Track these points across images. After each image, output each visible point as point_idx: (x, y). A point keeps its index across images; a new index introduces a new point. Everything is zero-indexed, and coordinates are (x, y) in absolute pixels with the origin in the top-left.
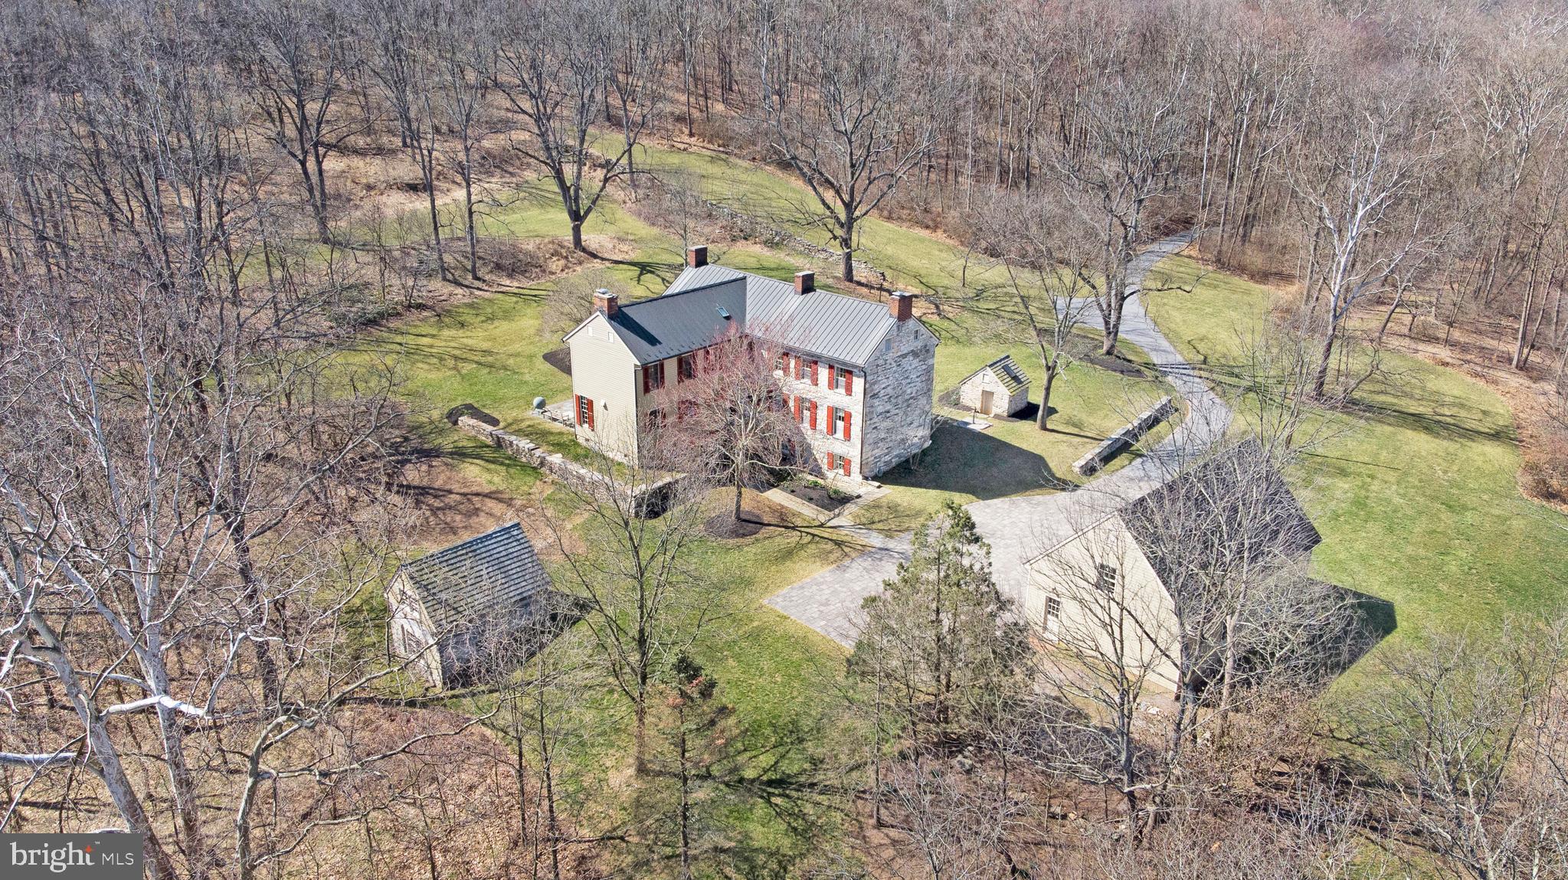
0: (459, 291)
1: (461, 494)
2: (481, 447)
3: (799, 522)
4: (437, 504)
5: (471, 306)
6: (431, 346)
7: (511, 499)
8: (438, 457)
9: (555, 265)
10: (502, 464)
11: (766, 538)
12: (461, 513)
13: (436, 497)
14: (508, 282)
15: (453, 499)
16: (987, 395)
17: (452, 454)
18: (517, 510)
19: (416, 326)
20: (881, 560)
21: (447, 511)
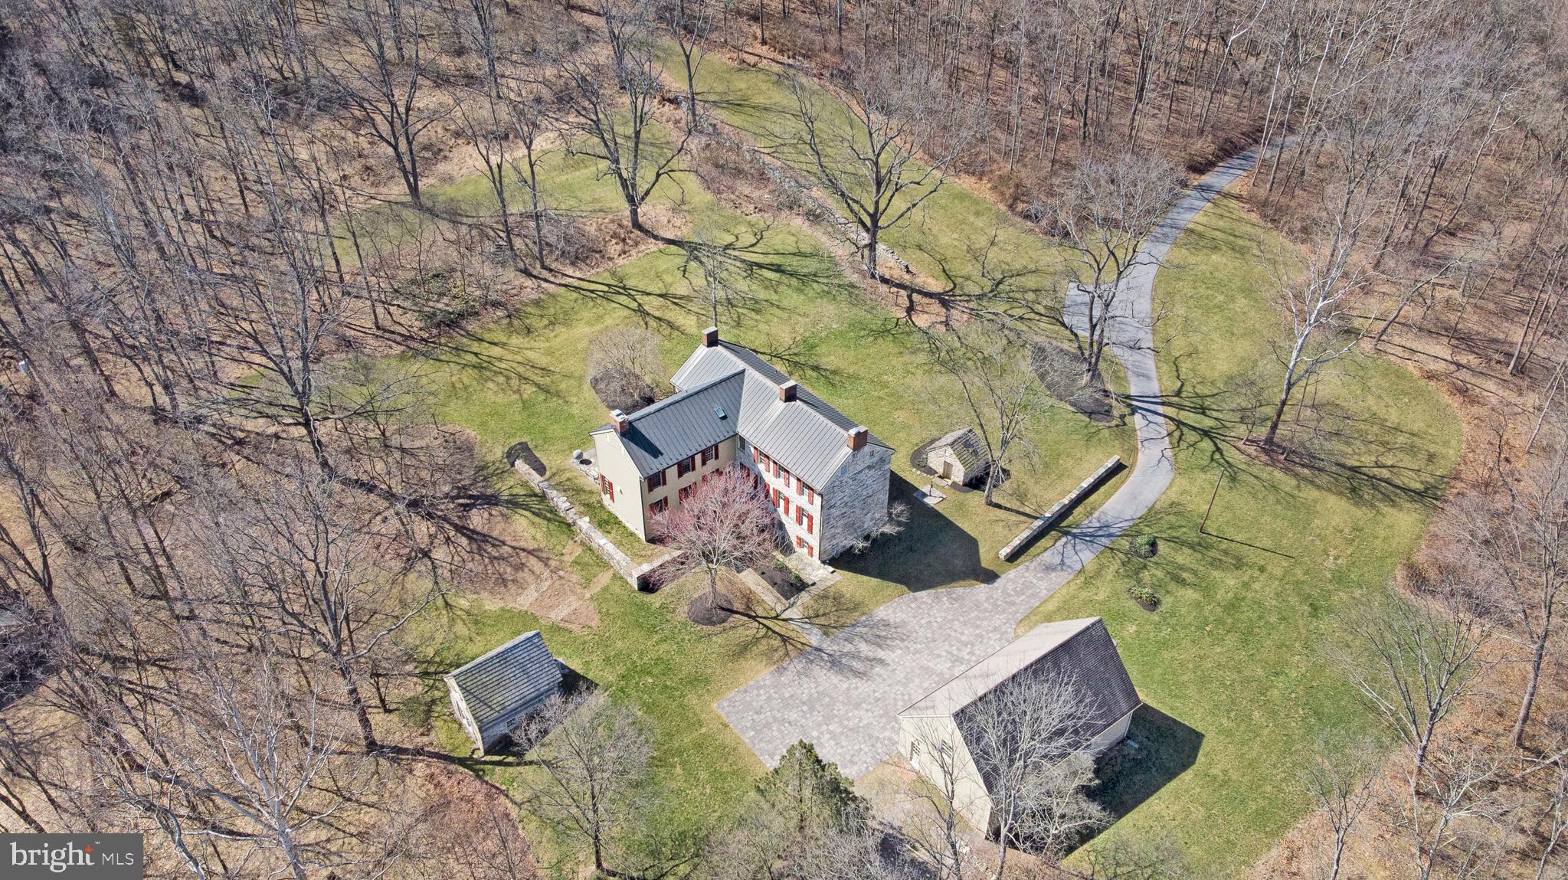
0: (529, 283)
1: (512, 547)
2: (530, 496)
3: (760, 612)
4: (495, 553)
5: (537, 303)
6: (500, 360)
7: (548, 559)
8: (497, 505)
9: (614, 248)
10: (545, 518)
11: (732, 628)
12: (511, 566)
13: (494, 545)
14: (569, 271)
15: (505, 550)
16: (948, 466)
17: (508, 502)
18: (552, 571)
19: (490, 330)
20: (812, 662)
21: (501, 562)
